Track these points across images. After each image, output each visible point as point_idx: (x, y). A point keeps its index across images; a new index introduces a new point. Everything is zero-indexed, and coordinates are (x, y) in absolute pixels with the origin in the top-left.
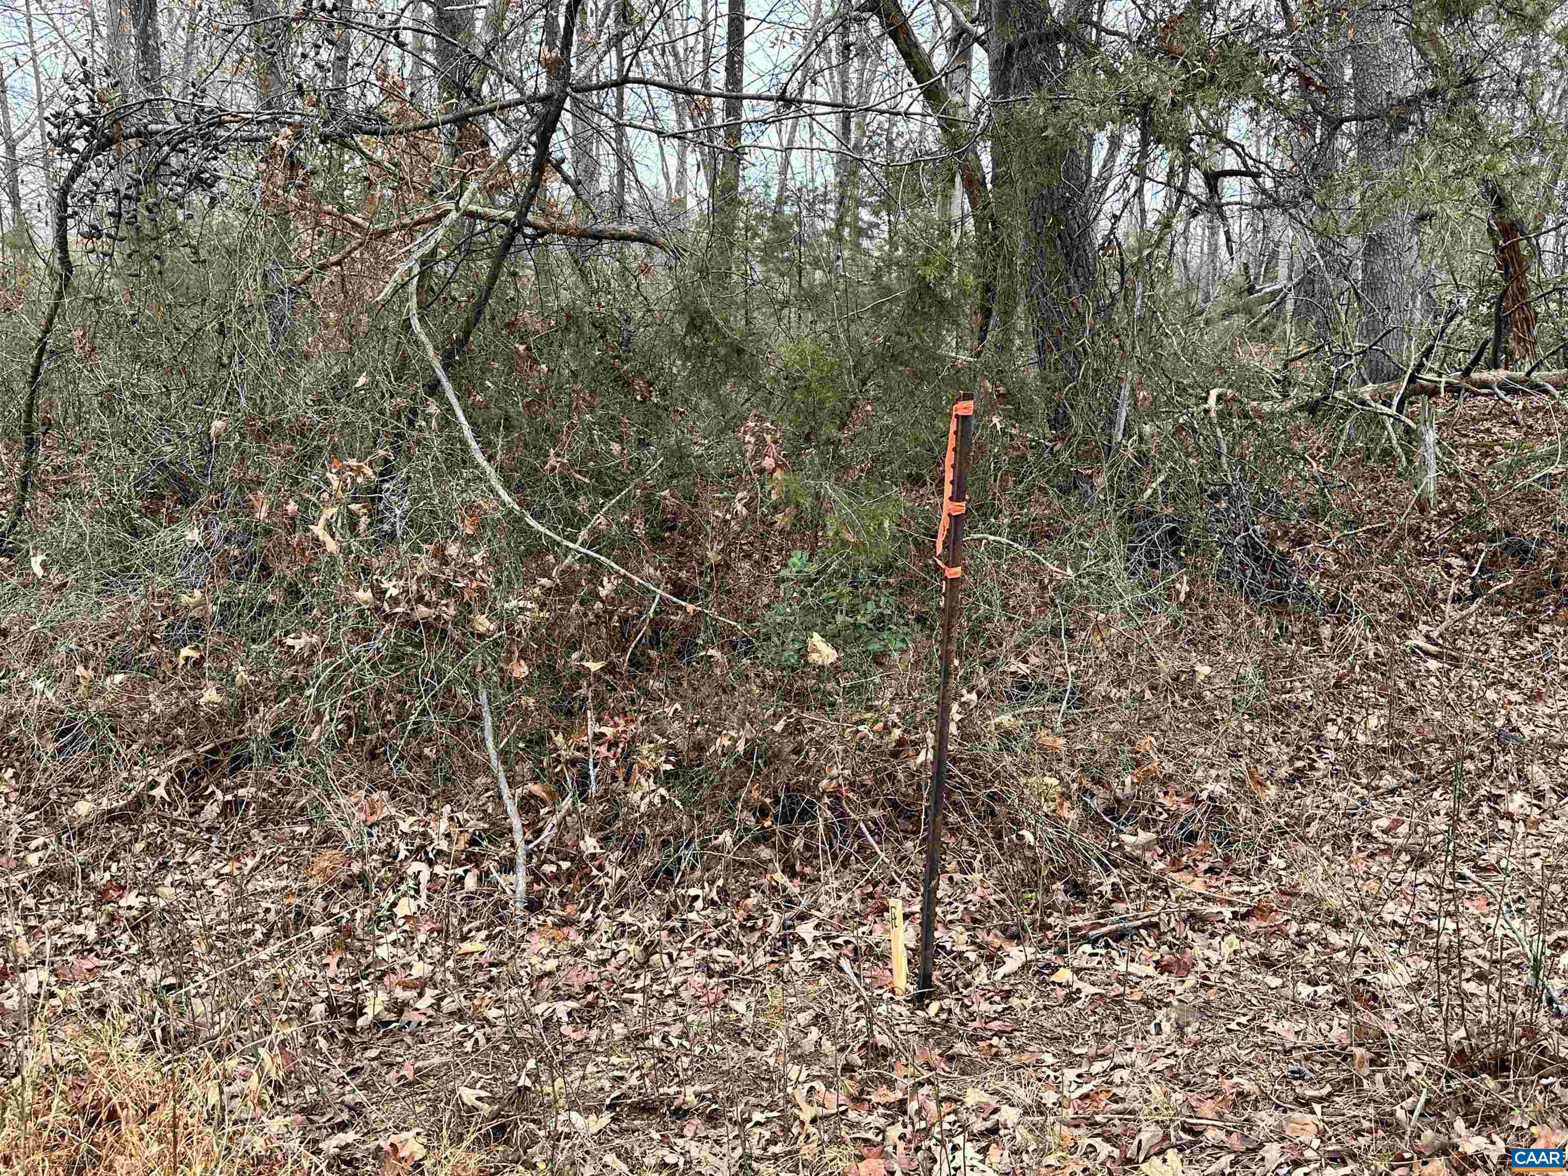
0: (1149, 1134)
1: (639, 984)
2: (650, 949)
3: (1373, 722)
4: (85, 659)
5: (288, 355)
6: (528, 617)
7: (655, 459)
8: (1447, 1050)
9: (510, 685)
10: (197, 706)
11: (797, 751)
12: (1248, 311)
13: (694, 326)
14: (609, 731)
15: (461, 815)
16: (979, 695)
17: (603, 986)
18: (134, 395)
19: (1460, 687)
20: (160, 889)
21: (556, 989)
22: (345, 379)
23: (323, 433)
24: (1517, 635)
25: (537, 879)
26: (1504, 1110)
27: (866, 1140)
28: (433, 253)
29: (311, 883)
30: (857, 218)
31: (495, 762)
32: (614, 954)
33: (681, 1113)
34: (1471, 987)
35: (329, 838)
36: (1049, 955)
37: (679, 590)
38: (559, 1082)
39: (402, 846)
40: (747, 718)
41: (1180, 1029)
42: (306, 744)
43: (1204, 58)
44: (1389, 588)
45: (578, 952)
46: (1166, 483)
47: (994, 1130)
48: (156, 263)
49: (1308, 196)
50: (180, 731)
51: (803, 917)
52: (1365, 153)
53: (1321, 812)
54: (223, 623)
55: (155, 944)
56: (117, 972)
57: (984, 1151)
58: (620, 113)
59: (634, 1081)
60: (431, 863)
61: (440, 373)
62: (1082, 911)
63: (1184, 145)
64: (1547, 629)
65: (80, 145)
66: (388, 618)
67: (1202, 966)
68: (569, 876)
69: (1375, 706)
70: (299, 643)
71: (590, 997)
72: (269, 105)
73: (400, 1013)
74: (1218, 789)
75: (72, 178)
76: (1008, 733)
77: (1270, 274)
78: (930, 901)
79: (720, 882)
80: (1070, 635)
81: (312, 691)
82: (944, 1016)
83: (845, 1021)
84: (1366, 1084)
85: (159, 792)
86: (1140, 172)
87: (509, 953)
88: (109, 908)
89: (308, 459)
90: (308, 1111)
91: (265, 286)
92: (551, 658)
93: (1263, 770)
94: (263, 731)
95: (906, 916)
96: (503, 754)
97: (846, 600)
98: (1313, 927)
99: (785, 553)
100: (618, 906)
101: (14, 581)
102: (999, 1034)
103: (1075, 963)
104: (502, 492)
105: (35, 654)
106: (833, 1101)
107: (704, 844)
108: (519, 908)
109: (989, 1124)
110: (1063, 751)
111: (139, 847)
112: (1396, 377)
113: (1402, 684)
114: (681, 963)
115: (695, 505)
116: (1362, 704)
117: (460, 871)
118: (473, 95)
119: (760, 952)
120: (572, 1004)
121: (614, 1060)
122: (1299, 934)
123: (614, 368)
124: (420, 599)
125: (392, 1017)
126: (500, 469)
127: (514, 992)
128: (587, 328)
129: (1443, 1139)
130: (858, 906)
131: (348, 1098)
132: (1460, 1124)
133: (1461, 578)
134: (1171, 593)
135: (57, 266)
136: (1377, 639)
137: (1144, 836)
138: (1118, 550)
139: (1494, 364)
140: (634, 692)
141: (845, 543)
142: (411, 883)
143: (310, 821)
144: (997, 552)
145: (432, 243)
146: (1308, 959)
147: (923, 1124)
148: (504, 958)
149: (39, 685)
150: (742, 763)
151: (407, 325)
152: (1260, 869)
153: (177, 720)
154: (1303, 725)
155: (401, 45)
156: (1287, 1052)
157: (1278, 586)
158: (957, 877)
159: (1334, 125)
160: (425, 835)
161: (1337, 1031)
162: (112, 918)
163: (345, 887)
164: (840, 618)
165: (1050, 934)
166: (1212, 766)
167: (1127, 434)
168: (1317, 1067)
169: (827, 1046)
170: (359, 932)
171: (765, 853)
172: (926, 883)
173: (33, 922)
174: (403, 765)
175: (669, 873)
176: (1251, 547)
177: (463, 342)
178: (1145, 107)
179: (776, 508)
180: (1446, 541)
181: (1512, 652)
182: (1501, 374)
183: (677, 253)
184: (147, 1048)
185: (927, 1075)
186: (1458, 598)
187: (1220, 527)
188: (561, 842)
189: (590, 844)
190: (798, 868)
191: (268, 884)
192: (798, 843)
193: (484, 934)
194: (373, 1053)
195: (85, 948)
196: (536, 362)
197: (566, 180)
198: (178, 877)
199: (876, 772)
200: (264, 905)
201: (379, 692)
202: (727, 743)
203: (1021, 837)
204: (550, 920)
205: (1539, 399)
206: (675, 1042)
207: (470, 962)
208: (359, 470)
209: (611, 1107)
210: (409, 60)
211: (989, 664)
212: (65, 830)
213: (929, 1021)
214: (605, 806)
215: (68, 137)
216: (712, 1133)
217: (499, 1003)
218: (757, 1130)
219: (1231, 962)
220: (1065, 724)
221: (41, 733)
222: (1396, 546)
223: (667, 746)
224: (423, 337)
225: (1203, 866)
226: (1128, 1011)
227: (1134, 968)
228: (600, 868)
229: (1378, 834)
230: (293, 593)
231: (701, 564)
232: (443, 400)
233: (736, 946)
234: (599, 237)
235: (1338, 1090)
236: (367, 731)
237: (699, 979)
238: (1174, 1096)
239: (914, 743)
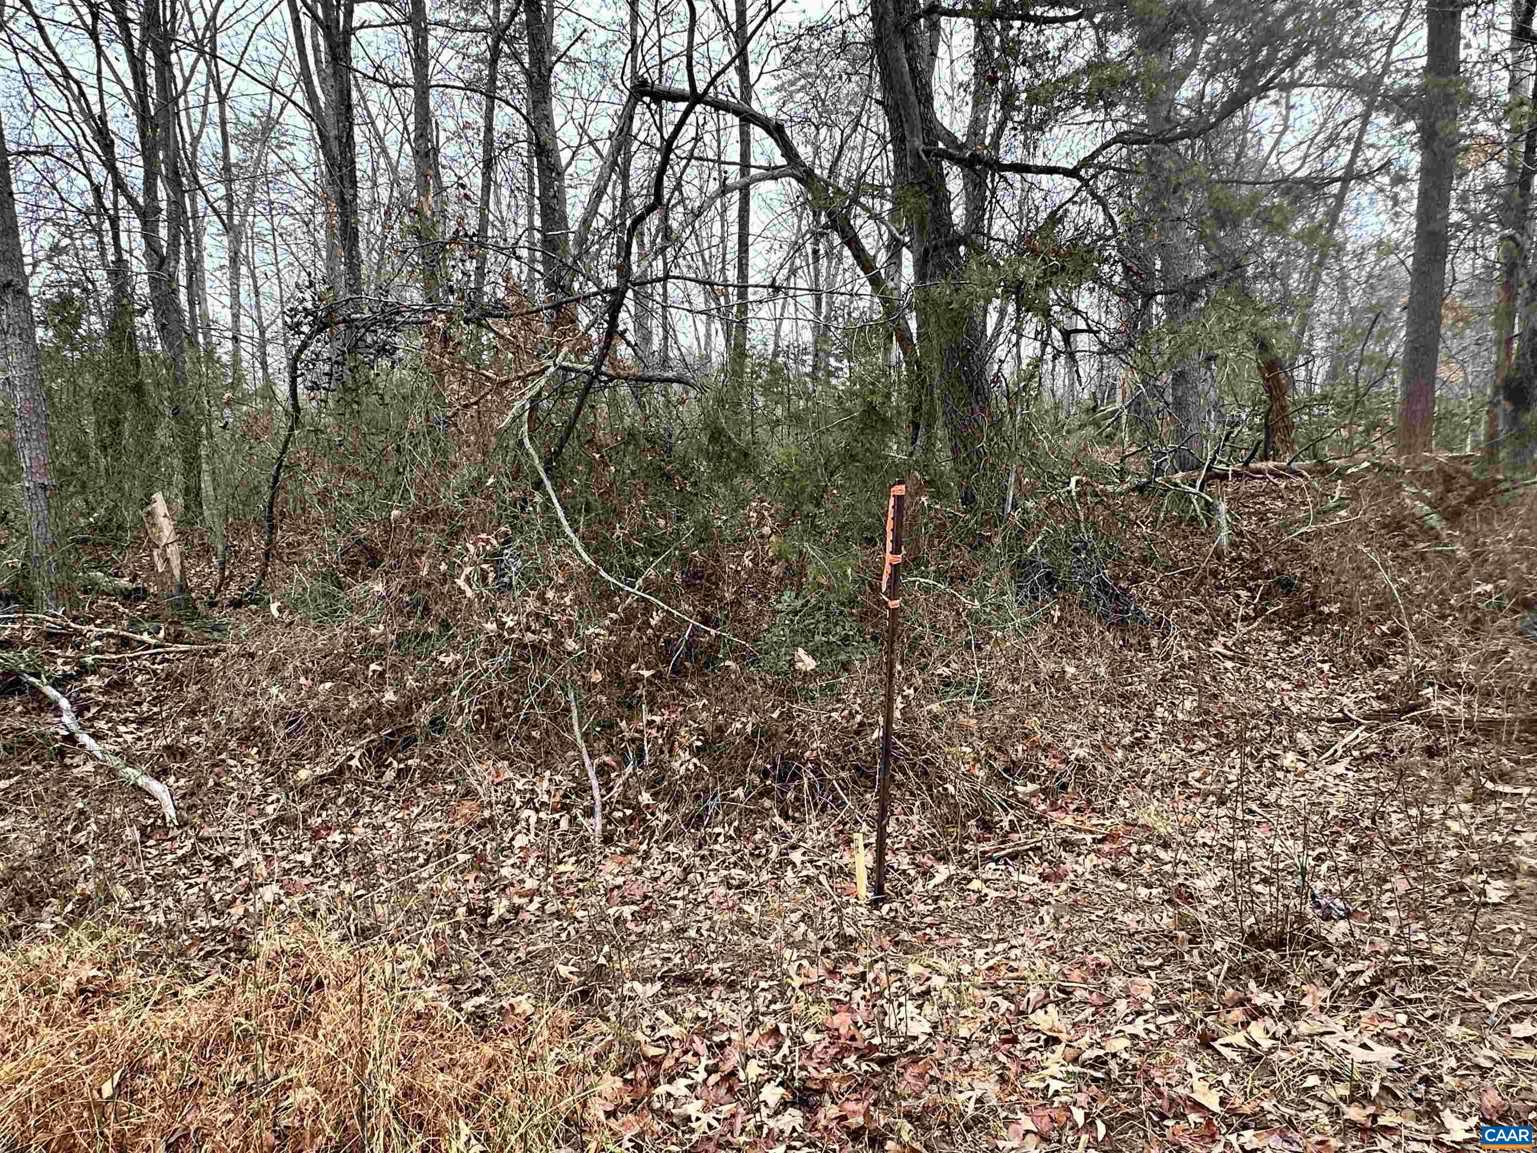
0: (1034, 994)
1: (680, 895)
2: (687, 871)
3: (1188, 705)
4: (306, 672)
5: (441, 466)
6: (600, 640)
7: (688, 529)
8: (1243, 932)
9: (591, 687)
10: (380, 704)
11: (789, 732)
12: (1096, 424)
13: (713, 439)
14: (657, 719)
15: (558, 778)
16: (916, 690)
17: (656, 896)
18: (340, 495)
19: (1247, 679)
20: (355, 830)
21: (623, 897)
22: (480, 481)
23: (464, 517)
24: (1287, 643)
25: (610, 822)
26: (1284, 974)
27: (838, 1000)
28: (539, 394)
29: (457, 824)
30: (828, 364)
31: (580, 742)
32: (663, 873)
33: (710, 983)
34: (1259, 888)
35: (469, 793)
36: (966, 870)
37: (706, 620)
38: (626, 961)
39: (518, 799)
40: (753, 709)
41: (1056, 920)
42: (454, 729)
43: (1057, 254)
44: (1198, 611)
45: (638, 872)
46: (1042, 542)
47: (928, 992)
48: (355, 406)
49: (1131, 345)
50: (369, 721)
51: (794, 847)
52: (1172, 317)
53: (1153, 768)
54: (398, 647)
55: (351, 867)
56: (325, 887)
57: (920, 1007)
58: (665, 300)
59: (677, 960)
60: (537, 811)
61: (543, 475)
62: (989, 840)
63: (1046, 313)
64: (1308, 639)
65: (305, 329)
66: (507, 642)
67: (1071, 876)
68: (632, 819)
69: (1190, 693)
70: (447, 660)
71: (647, 903)
72: (430, 300)
73: (517, 914)
74: (1082, 752)
75: (300, 351)
76: (936, 716)
77: (1111, 399)
78: (882, 835)
79: (736, 824)
80: (979, 648)
81: (456, 692)
82: (892, 914)
83: (824, 919)
84: (1187, 957)
85: (355, 763)
86: (1018, 331)
87: (591, 872)
88: (320, 842)
89: (455, 535)
90: (454, 982)
91: (427, 420)
92: (618, 668)
93: (1114, 739)
94: (425, 720)
95: (866, 846)
96: (585, 736)
97: (821, 626)
98: (1148, 848)
99: (779, 592)
100: (665, 840)
101: (260, 620)
102: (931, 926)
103: (984, 876)
104: (584, 555)
105: (273, 669)
106: (815, 973)
107: (724, 797)
108: (597, 842)
109: (923, 988)
110: (975, 729)
111: (341, 800)
112: (1199, 467)
113: (1208, 679)
114: (709, 880)
115: (717, 561)
116: (1182, 692)
117: (557, 816)
118: (567, 290)
119: (764, 872)
120: (635, 908)
121: (663, 946)
122: (1139, 852)
123: (660, 468)
124: (528, 629)
125: (511, 916)
126: (582, 538)
127: (593, 899)
128: (642, 441)
129: (1242, 995)
130: (833, 839)
131: (481, 973)
132: (1252, 985)
133: (1247, 604)
134: (1048, 616)
135: (290, 409)
136: (1189, 647)
137: (1031, 787)
138: (1010, 588)
139: (1265, 458)
140: (675, 691)
141: (820, 585)
142: (524, 824)
143: (456, 782)
144: (927, 590)
145: (538, 388)
146: (1144, 870)
147: (878, 989)
148: (587, 876)
149: (274, 690)
150: (749, 740)
151: (521, 443)
152: (1111, 808)
153: (368, 712)
154: (1139, 708)
155: (518, 258)
156: (1131, 935)
157: (1121, 612)
158: (902, 818)
159: (1149, 297)
160: (533, 791)
161: (1166, 920)
162: (323, 849)
163: (479, 827)
164: (817, 638)
165: (966, 856)
166: (1078, 737)
167: (1015, 507)
168: (1152, 945)
169: (811, 936)
170: (489, 858)
171: (767, 803)
172: (879, 822)
173: (269, 853)
174: (518, 743)
175: (700, 818)
176: (1102, 585)
177: (558, 453)
178: (1018, 288)
179: (772, 562)
180: (1236, 579)
181: (1284, 655)
182: (1271, 464)
183: (702, 389)
184: (344, 939)
185: (880, 955)
186: (1244, 619)
187: (1082, 571)
188: (626, 797)
189: (645, 798)
190: (790, 813)
191: (429, 825)
192: (791, 795)
193: (573, 859)
194: (498, 941)
195: (304, 871)
196: (607, 465)
197: (628, 344)
198: (367, 821)
199: (846, 745)
200: (425, 839)
201: (501, 693)
202: (739, 726)
203: (946, 789)
204: (618, 850)
205: (1297, 481)
206: (705, 933)
207: (564, 878)
208: (488, 542)
209: (661, 978)
210: (525, 269)
211: (922, 669)
212: (291, 789)
213: (882, 918)
214: (656, 771)
215: (299, 324)
216: (732, 996)
217: (584, 907)
218: (763, 994)
219: (1092, 873)
220: (976, 710)
221: (275, 723)
222: (1201, 583)
223: (697, 729)
224: (532, 451)
225: (1072, 807)
226: (1020, 908)
227: (1023, 878)
228: (653, 814)
229: (1192, 782)
230: (445, 626)
231: (720, 601)
232: (545, 493)
233: (747, 868)
234: (650, 380)
235: (1167, 960)
236: (494, 720)
237: (722, 890)
238: (1052, 967)
239: (870, 725)
